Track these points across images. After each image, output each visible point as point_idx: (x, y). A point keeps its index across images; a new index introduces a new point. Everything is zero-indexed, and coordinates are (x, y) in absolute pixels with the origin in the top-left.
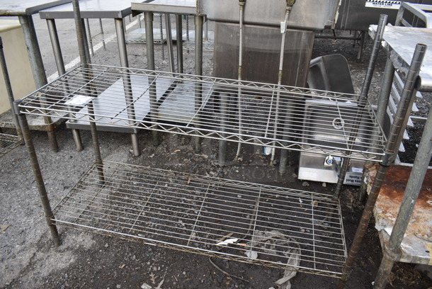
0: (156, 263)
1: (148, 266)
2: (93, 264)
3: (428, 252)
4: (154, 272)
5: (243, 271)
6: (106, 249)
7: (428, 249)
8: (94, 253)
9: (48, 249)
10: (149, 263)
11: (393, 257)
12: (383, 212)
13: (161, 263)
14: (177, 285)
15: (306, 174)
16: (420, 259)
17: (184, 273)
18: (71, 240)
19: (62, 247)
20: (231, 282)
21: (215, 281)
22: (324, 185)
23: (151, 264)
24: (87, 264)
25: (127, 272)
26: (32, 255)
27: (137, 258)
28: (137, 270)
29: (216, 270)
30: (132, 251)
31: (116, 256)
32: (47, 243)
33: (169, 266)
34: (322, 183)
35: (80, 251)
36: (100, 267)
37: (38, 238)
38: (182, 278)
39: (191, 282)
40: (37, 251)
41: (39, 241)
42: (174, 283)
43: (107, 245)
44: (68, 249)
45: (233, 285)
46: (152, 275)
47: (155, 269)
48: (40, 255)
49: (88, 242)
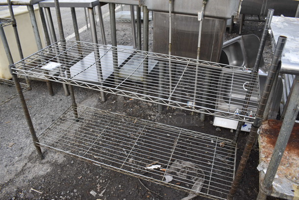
0: (103, 177)
1: (97, 179)
2: (62, 174)
3: (293, 191)
4: (100, 184)
5: (160, 189)
6: (71, 165)
7: (294, 189)
8: (63, 166)
9: (35, 162)
10: (98, 177)
11: (266, 192)
12: (266, 157)
13: (105, 177)
14: (113, 194)
15: (219, 122)
16: (286, 196)
17: (120, 186)
18: (50, 157)
19: (44, 161)
20: (150, 196)
21: (139, 194)
22: (232, 131)
23: (99, 178)
24: (58, 173)
25: (82, 181)
26: (24, 164)
27: (90, 173)
28: (89, 181)
29: (142, 187)
30: (88, 168)
31: (77, 170)
32: (35, 157)
33: (111, 180)
34: (230, 129)
35: (55, 164)
36: (65, 177)
37: (30, 153)
38: (118, 189)
39: (123, 193)
40: (28, 162)
41: (31, 155)
42: (112, 192)
43: (72, 162)
44: (47, 162)
45: (151, 198)
46: (98, 185)
47: (101, 181)
48: (29, 164)
49: (61, 159)
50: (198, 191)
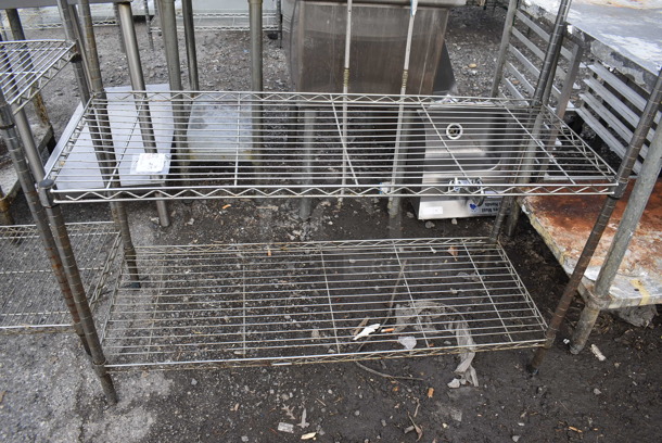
0: (282, 388)
1: (274, 396)
2: (188, 417)
3: (637, 290)
4: (286, 403)
5: (408, 367)
6: (196, 388)
7: (637, 287)
8: (179, 399)
9: (101, 415)
10: (272, 392)
11: (601, 305)
12: (567, 250)
13: (287, 387)
14: (327, 411)
15: (427, 211)
16: (631, 301)
17: (330, 392)
18: (129, 388)
19: (122, 405)
20: (400, 387)
21: (378, 392)
22: (455, 222)
23: (276, 392)
24: (178, 420)
25: (246, 414)
26: (78, 433)
27: (251, 389)
28: (260, 406)
29: (373, 376)
30: (237, 380)
31: (216, 394)
32: (93, 404)
33: (303, 387)
34: (450, 220)
35: (154, 403)
36: (201, 419)
37: (73, 401)
38: (330, 400)
39: (346, 401)
40: (84, 422)
41: (78, 405)
42: (323, 410)
43: (194, 382)
44: (133, 404)
45: (403, 390)
46: (286, 408)
47: (285, 397)
48: (91, 427)
49: (163, 387)
50: (471, 345)
